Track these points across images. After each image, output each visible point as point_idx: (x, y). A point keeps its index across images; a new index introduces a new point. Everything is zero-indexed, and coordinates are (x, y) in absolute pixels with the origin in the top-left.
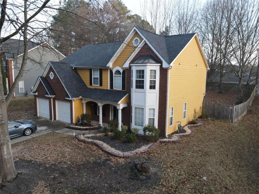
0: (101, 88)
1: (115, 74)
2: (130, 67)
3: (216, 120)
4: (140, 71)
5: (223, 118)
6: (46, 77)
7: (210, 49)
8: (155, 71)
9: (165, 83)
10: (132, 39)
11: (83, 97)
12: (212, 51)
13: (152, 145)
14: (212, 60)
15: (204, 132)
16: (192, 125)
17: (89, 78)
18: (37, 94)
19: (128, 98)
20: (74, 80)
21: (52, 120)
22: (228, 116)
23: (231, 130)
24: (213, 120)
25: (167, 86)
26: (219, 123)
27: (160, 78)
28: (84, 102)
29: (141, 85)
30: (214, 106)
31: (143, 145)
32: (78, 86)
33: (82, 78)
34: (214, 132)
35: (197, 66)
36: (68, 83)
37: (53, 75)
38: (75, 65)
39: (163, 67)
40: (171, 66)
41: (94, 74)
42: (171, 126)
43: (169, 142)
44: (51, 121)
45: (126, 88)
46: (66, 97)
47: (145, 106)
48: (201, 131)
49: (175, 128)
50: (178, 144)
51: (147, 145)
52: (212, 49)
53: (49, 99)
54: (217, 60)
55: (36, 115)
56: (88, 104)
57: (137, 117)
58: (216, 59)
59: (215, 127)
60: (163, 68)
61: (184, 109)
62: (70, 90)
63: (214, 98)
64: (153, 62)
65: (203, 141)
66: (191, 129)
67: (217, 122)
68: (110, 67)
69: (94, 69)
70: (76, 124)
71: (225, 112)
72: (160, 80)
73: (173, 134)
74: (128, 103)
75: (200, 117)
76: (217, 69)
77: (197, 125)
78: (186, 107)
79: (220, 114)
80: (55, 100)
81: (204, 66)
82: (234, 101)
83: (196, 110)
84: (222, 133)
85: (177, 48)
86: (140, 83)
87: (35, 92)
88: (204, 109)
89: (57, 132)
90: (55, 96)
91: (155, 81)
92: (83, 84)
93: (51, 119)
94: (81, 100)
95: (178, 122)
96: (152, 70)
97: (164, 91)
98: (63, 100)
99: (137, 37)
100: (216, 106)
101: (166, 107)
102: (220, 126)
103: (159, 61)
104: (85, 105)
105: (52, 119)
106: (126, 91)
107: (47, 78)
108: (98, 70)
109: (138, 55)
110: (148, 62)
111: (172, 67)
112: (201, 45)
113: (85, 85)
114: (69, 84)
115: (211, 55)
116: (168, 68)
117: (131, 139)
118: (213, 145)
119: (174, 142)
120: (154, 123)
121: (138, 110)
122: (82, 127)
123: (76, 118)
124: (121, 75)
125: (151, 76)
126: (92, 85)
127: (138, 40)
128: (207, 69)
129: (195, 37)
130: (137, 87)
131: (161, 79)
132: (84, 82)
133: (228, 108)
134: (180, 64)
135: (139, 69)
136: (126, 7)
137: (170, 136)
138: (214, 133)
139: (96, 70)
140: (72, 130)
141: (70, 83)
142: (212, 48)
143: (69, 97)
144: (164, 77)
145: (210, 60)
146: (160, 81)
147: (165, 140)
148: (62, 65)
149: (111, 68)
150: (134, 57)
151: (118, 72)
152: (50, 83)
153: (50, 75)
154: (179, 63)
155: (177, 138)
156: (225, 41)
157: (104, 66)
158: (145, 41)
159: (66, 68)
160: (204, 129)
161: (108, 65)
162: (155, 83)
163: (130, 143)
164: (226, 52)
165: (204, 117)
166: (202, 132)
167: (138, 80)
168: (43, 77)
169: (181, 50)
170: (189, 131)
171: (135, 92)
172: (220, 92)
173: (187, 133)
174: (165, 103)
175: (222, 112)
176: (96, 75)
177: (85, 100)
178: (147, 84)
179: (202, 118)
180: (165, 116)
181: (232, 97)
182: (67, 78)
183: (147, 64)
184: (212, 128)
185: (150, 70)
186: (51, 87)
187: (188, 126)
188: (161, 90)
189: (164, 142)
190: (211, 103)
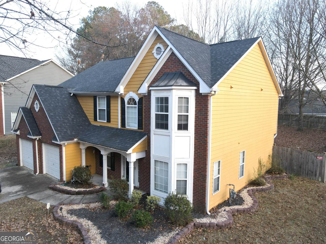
0: (109, 125)
1: (129, 103)
2: (149, 92)
3: (295, 178)
4: (162, 98)
5: (307, 174)
6: (30, 108)
7: (283, 67)
8: (188, 98)
9: (204, 119)
10: (152, 48)
11: (79, 139)
12: (286, 70)
13: (178, 234)
14: (286, 83)
15: (276, 202)
16: (255, 188)
17: (93, 110)
18: (18, 133)
19: (147, 143)
20: (70, 112)
21: (37, 174)
22: (316, 172)
23: (323, 197)
24: (291, 177)
25: (207, 125)
26: (301, 183)
27: (196, 111)
28: (83, 147)
29: (164, 122)
30: (291, 154)
31: (161, 233)
32: (75, 123)
33: (84, 109)
34: (294, 202)
35: (262, 90)
36: (58, 118)
37: (39, 106)
38: (74, 91)
39: (201, 92)
40: (213, 90)
41: (99, 104)
42: (217, 192)
43: (210, 226)
44: (35, 175)
45: (143, 127)
46: (53, 140)
47: (170, 158)
48: (270, 199)
49: (224, 195)
50: (227, 230)
51: (168, 233)
52: (286, 68)
53: (33, 141)
54: (293, 83)
55: (18, 164)
56: (89, 150)
57: (158, 176)
58: (292, 80)
59: (294, 192)
60: (201, 94)
61: (241, 161)
62: (59, 129)
63: (290, 138)
64: (182, 85)
65: (273, 225)
66: (253, 196)
67: (297, 182)
68: (119, 94)
69: (100, 96)
70: (68, 183)
71: (310, 164)
72: (195, 115)
73: (220, 206)
74: (146, 151)
75: (269, 172)
76: (293, 95)
77: (264, 187)
78: (243, 159)
79: (302, 167)
80: (42, 143)
81: (275, 91)
82: (321, 142)
83: (262, 161)
84: (307, 206)
85: (228, 60)
86: (162, 119)
87: (16, 131)
88: (275, 159)
89: (31, 197)
90: (41, 137)
91: (188, 116)
92: (84, 119)
93: (35, 171)
94: (78, 143)
95: (230, 185)
96: (182, 98)
97: (202, 133)
98: (51, 144)
99: (160, 43)
100: (295, 153)
101: (206, 161)
102: (303, 189)
103: (194, 81)
104: (83, 152)
105: (37, 172)
106: (143, 131)
107: (31, 110)
108: (105, 97)
109: (161, 73)
110: (175, 84)
111: (217, 93)
112: (270, 60)
113: (87, 120)
114: (60, 119)
115: (285, 76)
116: (209, 93)
117: (140, 220)
118: (293, 236)
119: (219, 227)
120: (186, 188)
121: (159, 164)
122: (74, 189)
123: (69, 173)
124: (137, 106)
125: (180, 107)
126: (97, 120)
127: (161, 48)
128: (280, 95)
129: (258, 43)
130: (158, 126)
131: (198, 113)
132: (86, 116)
133: (315, 158)
134: (231, 88)
135: (160, 96)
136: (169, 15)
137: (215, 211)
138: (293, 204)
139: (102, 98)
140: (57, 194)
141: (61, 117)
142: (286, 66)
143: (57, 140)
144: (202, 109)
145: (283, 82)
146: (196, 117)
147: (205, 220)
148: (53, 90)
149: (122, 94)
150: (156, 76)
151: (132, 101)
152: (35, 117)
153: (35, 106)
154: (231, 86)
155: (227, 216)
156: (305, 55)
157: (112, 91)
158: (171, 49)
159: (59, 95)
160: (276, 196)
161: (117, 90)
162: (187, 120)
163: (140, 227)
164: (307, 69)
165: (275, 172)
166: (273, 202)
167: (159, 114)
168: (27, 108)
169: (233, 64)
170: (248, 202)
171: (154, 134)
172: (299, 130)
173: (244, 206)
174: (204, 155)
175: (305, 164)
176: (102, 105)
177: (84, 144)
178: (173, 122)
179: (271, 172)
180: (205, 177)
181: (319, 137)
182: (59, 109)
183: (173, 87)
184: (289, 195)
185: (179, 98)
186: (36, 124)
187: (248, 189)
188: (198, 132)
189: (202, 225)
190: (287, 150)
